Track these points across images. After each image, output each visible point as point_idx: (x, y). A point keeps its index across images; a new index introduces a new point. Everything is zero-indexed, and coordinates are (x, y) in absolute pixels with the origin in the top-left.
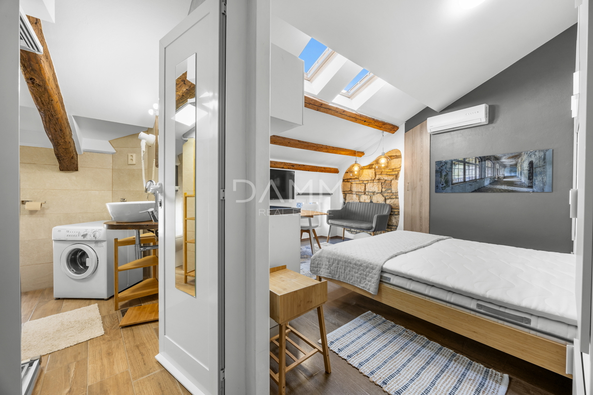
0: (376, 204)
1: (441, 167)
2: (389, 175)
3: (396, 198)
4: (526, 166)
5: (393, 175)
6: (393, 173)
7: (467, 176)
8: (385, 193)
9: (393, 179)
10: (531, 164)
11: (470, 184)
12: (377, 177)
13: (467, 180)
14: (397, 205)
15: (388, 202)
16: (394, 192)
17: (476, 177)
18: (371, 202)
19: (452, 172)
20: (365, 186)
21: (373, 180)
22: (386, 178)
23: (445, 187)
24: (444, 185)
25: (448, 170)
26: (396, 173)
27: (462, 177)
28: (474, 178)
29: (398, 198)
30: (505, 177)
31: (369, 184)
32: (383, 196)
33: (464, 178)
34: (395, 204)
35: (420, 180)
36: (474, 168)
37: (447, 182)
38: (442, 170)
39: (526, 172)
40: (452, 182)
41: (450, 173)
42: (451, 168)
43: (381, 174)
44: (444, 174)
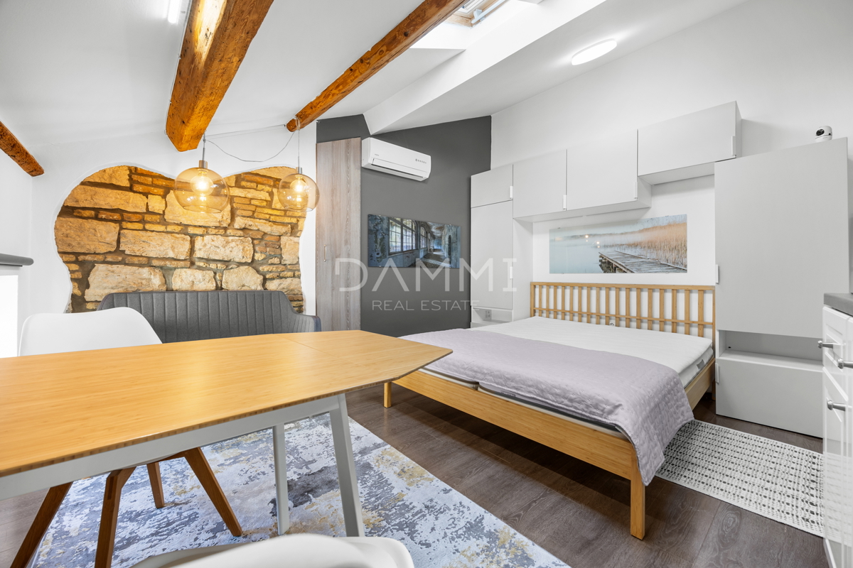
0: (236, 292)
1: (376, 225)
2: (274, 222)
3: (294, 276)
4: (447, 239)
5: (283, 224)
6: (287, 220)
7: (404, 245)
8: (262, 264)
9: (286, 233)
10: (450, 237)
11: (407, 255)
12: (239, 222)
13: (405, 249)
14: (296, 292)
15: (272, 286)
16: (287, 262)
17: (412, 246)
18: (219, 288)
19: (389, 235)
20: (192, 243)
21: (225, 229)
22: (267, 228)
23: (381, 257)
24: (380, 254)
25: (385, 231)
26: (294, 220)
27: (399, 244)
28: (411, 249)
29: (299, 277)
30: (435, 250)
31: (207, 238)
32: (258, 272)
33: (402, 246)
34: (292, 290)
35: (346, 242)
36: (410, 234)
37: (383, 250)
38: (377, 230)
39: (447, 246)
40: (389, 251)
41: (386, 237)
42: (388, 230)
43: (252, 217)
44: (379, 237)
